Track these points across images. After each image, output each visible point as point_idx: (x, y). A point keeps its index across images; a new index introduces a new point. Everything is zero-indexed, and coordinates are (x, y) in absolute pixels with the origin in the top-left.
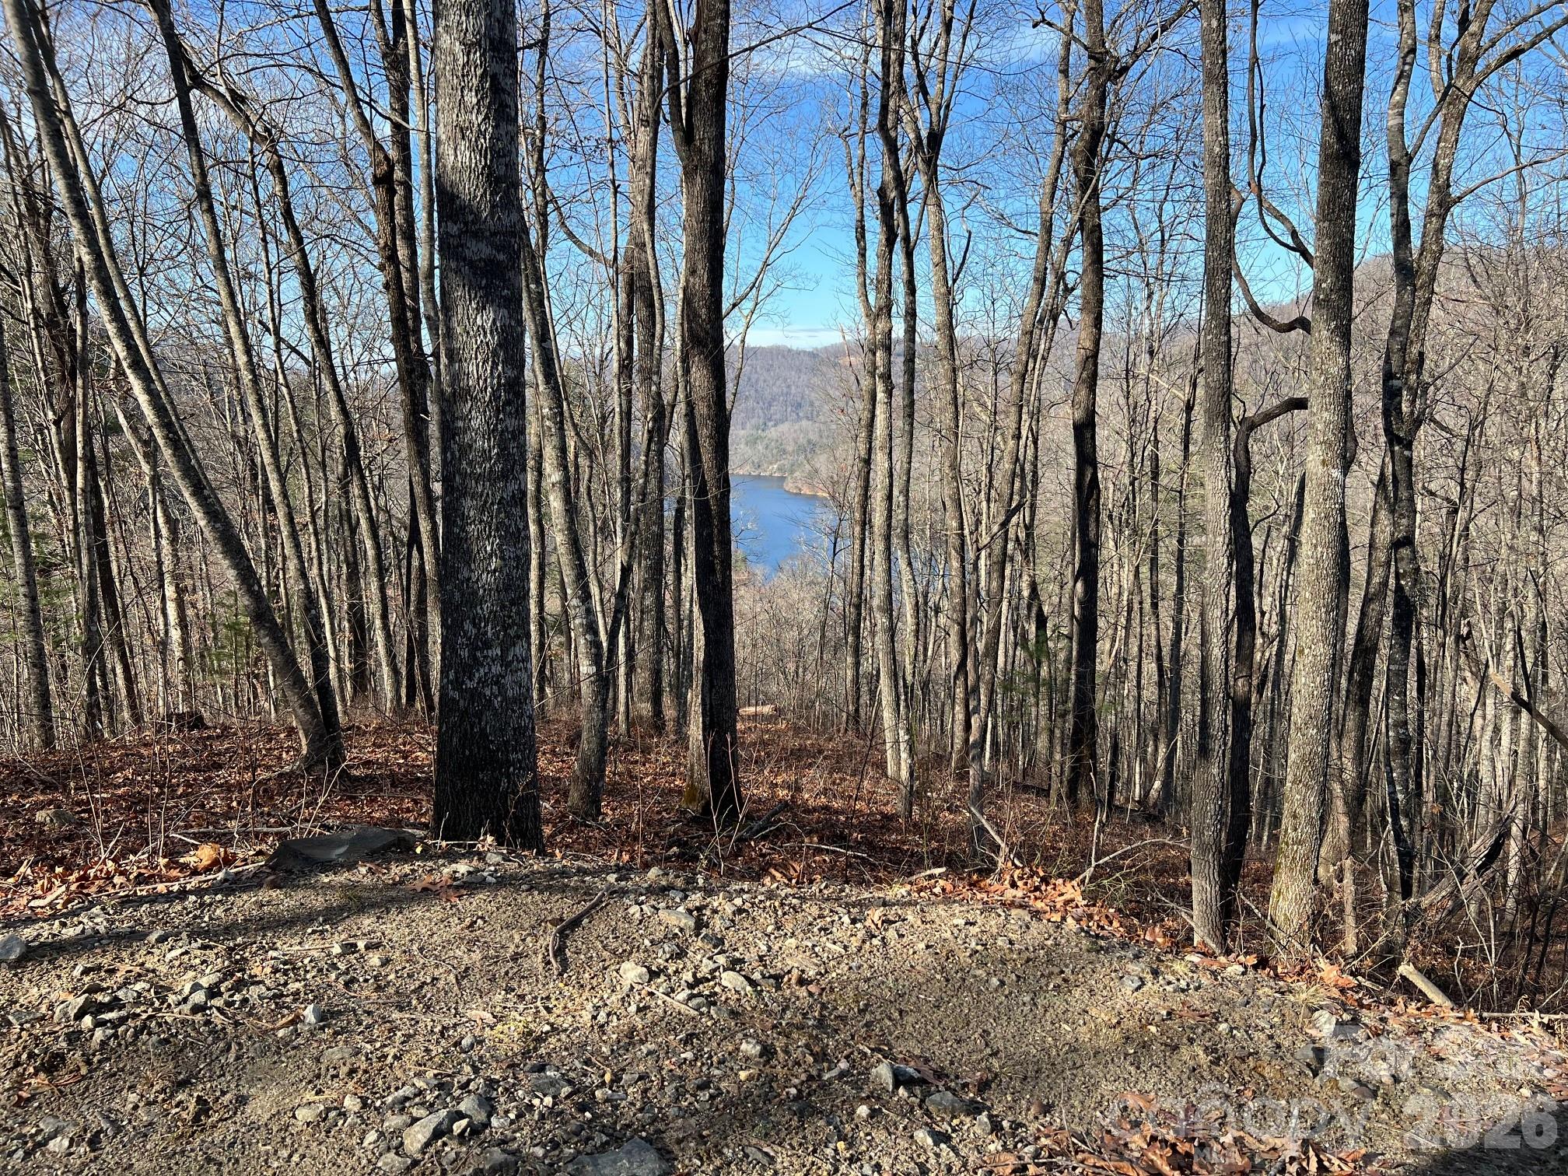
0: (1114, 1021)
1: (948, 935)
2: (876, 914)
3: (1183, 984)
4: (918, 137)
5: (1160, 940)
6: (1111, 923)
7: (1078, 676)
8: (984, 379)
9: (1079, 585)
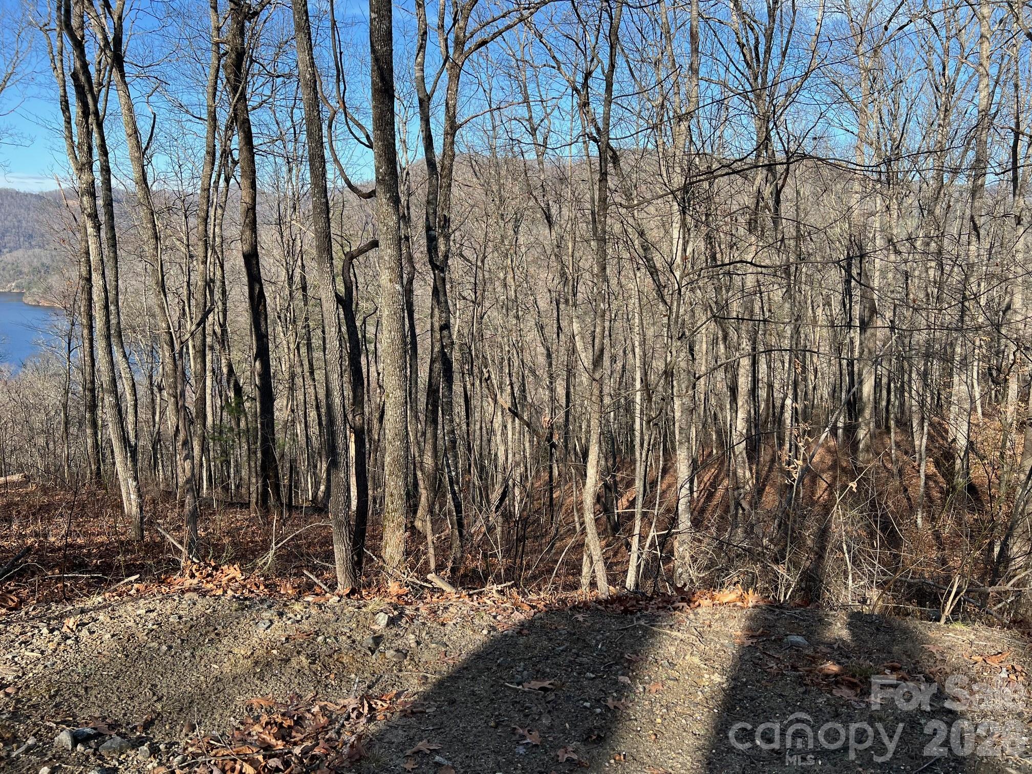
0: (249, 653)
1: (131, 624)
2: (70, 622)
3: (299, 617)
4: (105, 38)
5: (290, 592)
6: (258, 587)
7: (262, 424)
8: (178, 219)
9: (257, 363)
